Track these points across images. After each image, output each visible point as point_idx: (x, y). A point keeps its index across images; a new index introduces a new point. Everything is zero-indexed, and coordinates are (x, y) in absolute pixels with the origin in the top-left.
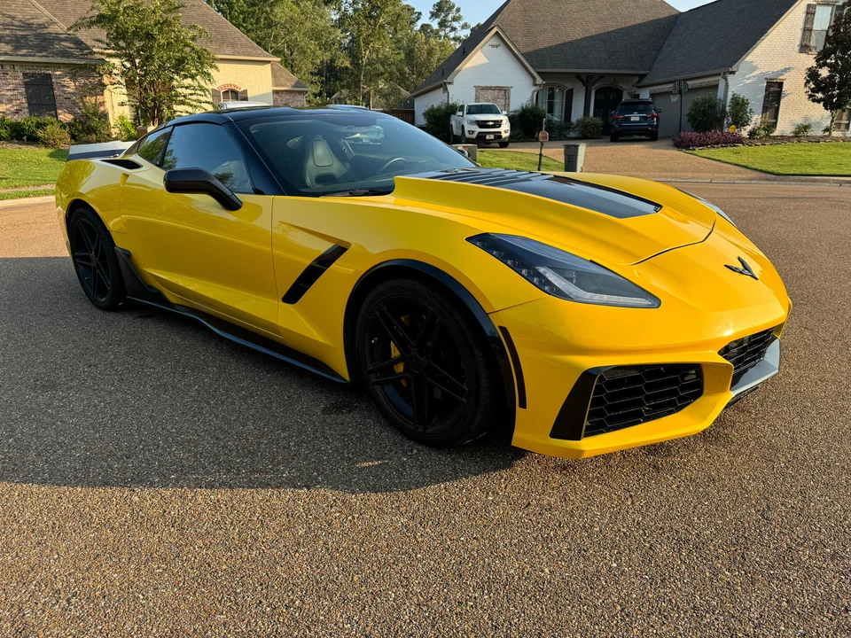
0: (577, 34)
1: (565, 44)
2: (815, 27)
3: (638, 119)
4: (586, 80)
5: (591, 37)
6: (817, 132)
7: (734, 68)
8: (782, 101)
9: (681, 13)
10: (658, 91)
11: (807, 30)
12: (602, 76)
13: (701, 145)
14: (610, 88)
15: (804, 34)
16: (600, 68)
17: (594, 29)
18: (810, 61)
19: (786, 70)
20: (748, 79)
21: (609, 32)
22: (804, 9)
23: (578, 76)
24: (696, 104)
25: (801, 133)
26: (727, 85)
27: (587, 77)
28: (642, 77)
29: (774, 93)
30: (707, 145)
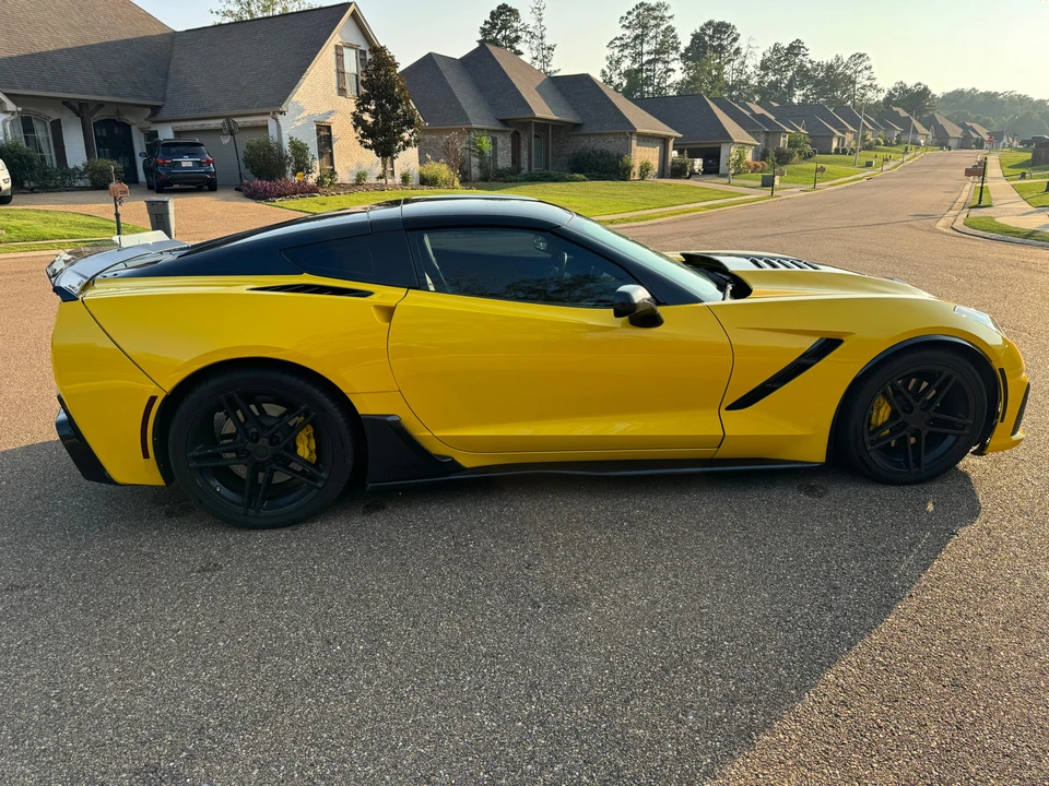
0: (45, 43)
1: (32, 55)
2: (347, 70)
3: (190, 165)
4: (80, 109)
5: (69, 50)
6: (372, 180)
7: (283, 108)
8: (334, 146)
9: (175, 33)
10: (184, 129)
11: (341, 73)
12: (101, 105)
13: (279, 196)
14: (115, 121)
15: (338, 76)
16: (96, 94)
17: (69, 40)
18: (350, 105)
19: (331, 113)
20: (298, 121)
21: (91, 46)
22: (334, 50)
23: (67, 103)
24: (250, 147)
25: (360, 181)
26: (279, 126)
27: (80, 104)
28: (155, 110)
29: (326, 139)
30: (285, 195)
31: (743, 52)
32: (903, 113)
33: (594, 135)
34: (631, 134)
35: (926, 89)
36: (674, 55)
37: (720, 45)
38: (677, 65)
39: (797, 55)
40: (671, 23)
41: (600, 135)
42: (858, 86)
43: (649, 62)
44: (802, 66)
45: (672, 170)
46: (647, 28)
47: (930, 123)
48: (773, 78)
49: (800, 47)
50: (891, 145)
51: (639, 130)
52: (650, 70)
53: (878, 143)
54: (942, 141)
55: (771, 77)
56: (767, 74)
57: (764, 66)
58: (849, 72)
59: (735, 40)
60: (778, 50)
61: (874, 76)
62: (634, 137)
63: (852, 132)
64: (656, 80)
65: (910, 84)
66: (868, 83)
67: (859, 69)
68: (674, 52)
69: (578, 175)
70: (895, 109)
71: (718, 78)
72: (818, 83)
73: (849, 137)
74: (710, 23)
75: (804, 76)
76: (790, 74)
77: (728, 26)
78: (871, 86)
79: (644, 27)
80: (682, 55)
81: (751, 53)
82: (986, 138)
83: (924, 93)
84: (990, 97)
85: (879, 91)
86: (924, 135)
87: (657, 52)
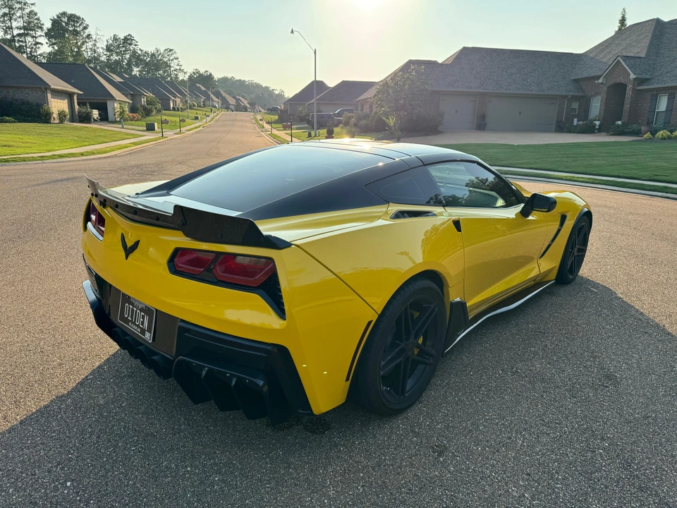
31: (94, 37)
32: (203, 89)
33: (12, 87)
34: (46, 89)
35: (211, 74)
36: (39, 33)
37: (75, 30)
38: (43, 40)
39: (131, 44)
40: (33, 8)
41: (16, 87)
42: (172, 69)
43: (19, 35)
44: (134, 52)
45: (80, 117)
46: (13, 9)
47: (218, 94)
48: (117, 58)
49: (132, 40)
50: (200, 106)
51: (52, 87)
52: (22, 41)
53: (194, 105)
54: (226, 106)
55: (115, 57)
56: (112, 55)
57: (108, 49)
58: (165, 60)
59: (85, 28)
60: (116, 40)
61: (181, 63)
62: (49, 91)
63: (179, 97)
64: (29, 50)
65: (202, 71)
66: (178, 68)
67: (171, 58)
68: (40, 30)
69: (7, 118)
70: (198, 85)
71: (79, 53)
72: (147, 64)
73: (178, 100)
74: (64, 14)
75: (137, 58)
76: (128, 56)
77: (79, 18)
78: (180, 69)
79: (11, 8)
80: (46, 34)
81: (99, 39)
82: (248, 106)
83: (210, 77)
84: (242, 82)
85: (185, 73)
86: (217, 102)
87: (25, 28)
